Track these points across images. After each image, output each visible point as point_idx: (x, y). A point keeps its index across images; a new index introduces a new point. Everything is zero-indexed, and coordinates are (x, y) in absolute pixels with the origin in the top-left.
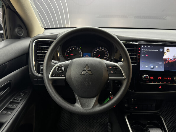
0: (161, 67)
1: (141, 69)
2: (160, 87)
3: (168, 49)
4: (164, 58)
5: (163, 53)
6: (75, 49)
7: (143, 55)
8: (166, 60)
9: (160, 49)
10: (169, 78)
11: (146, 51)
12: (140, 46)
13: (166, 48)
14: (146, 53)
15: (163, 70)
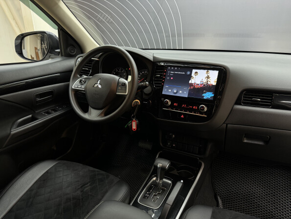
0: (185, 92)
1: (163, 93)
2: (182, 116)
3: (196, 73)
4: (190, 82)
5: (190, 77)
6: (121, 70)
7: (168, 78)
8: (191, 84)
9: (187, 72)
10: (194, 107)
11: (171, 73)
12: (167, 68)
13: (194, 71)
14: (172, 76)
15: (186, 96)
